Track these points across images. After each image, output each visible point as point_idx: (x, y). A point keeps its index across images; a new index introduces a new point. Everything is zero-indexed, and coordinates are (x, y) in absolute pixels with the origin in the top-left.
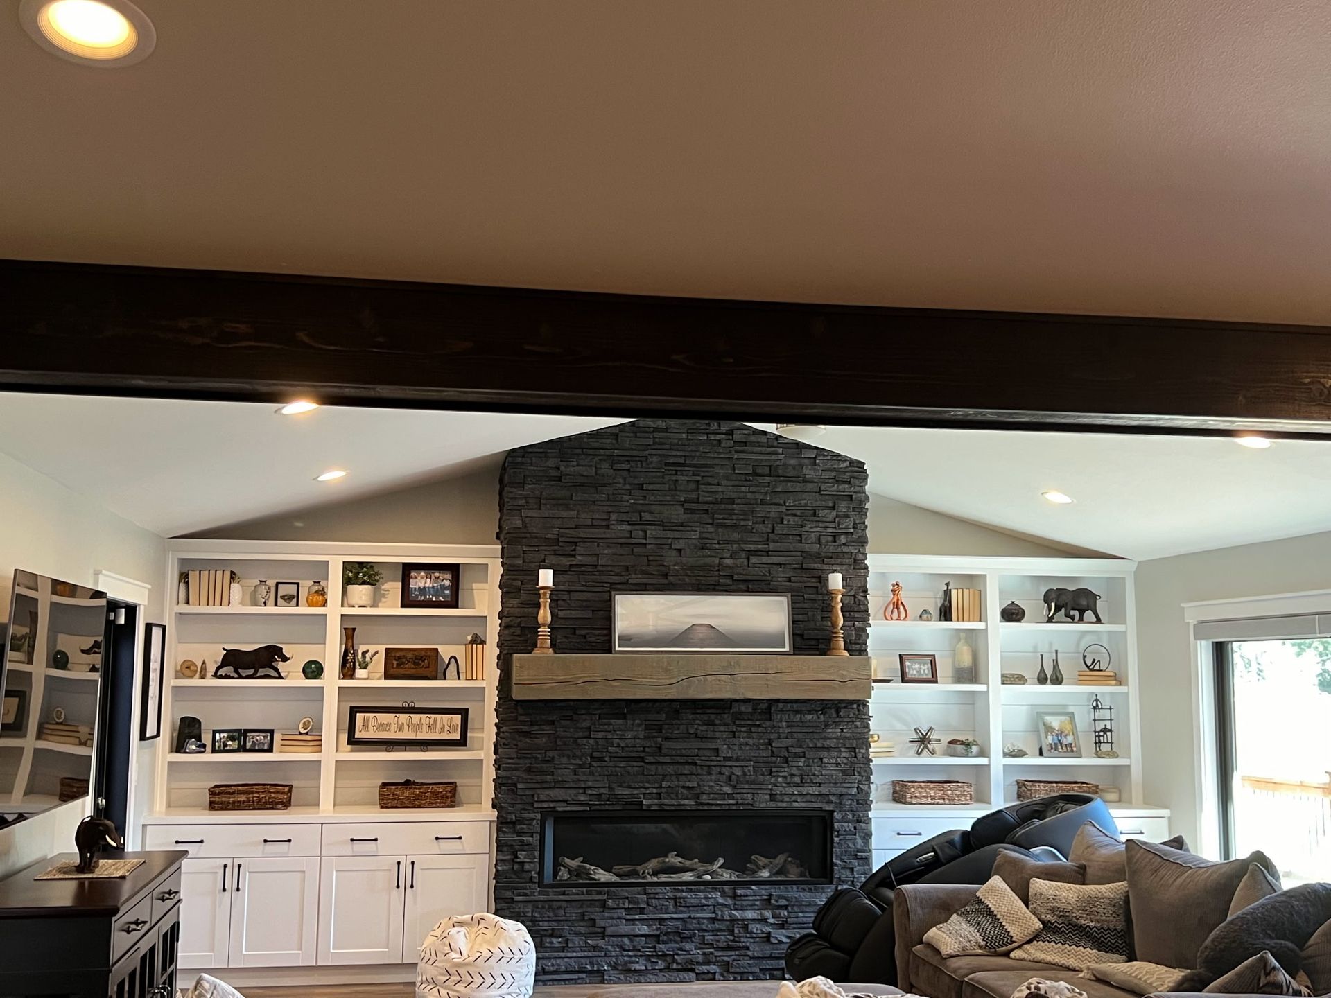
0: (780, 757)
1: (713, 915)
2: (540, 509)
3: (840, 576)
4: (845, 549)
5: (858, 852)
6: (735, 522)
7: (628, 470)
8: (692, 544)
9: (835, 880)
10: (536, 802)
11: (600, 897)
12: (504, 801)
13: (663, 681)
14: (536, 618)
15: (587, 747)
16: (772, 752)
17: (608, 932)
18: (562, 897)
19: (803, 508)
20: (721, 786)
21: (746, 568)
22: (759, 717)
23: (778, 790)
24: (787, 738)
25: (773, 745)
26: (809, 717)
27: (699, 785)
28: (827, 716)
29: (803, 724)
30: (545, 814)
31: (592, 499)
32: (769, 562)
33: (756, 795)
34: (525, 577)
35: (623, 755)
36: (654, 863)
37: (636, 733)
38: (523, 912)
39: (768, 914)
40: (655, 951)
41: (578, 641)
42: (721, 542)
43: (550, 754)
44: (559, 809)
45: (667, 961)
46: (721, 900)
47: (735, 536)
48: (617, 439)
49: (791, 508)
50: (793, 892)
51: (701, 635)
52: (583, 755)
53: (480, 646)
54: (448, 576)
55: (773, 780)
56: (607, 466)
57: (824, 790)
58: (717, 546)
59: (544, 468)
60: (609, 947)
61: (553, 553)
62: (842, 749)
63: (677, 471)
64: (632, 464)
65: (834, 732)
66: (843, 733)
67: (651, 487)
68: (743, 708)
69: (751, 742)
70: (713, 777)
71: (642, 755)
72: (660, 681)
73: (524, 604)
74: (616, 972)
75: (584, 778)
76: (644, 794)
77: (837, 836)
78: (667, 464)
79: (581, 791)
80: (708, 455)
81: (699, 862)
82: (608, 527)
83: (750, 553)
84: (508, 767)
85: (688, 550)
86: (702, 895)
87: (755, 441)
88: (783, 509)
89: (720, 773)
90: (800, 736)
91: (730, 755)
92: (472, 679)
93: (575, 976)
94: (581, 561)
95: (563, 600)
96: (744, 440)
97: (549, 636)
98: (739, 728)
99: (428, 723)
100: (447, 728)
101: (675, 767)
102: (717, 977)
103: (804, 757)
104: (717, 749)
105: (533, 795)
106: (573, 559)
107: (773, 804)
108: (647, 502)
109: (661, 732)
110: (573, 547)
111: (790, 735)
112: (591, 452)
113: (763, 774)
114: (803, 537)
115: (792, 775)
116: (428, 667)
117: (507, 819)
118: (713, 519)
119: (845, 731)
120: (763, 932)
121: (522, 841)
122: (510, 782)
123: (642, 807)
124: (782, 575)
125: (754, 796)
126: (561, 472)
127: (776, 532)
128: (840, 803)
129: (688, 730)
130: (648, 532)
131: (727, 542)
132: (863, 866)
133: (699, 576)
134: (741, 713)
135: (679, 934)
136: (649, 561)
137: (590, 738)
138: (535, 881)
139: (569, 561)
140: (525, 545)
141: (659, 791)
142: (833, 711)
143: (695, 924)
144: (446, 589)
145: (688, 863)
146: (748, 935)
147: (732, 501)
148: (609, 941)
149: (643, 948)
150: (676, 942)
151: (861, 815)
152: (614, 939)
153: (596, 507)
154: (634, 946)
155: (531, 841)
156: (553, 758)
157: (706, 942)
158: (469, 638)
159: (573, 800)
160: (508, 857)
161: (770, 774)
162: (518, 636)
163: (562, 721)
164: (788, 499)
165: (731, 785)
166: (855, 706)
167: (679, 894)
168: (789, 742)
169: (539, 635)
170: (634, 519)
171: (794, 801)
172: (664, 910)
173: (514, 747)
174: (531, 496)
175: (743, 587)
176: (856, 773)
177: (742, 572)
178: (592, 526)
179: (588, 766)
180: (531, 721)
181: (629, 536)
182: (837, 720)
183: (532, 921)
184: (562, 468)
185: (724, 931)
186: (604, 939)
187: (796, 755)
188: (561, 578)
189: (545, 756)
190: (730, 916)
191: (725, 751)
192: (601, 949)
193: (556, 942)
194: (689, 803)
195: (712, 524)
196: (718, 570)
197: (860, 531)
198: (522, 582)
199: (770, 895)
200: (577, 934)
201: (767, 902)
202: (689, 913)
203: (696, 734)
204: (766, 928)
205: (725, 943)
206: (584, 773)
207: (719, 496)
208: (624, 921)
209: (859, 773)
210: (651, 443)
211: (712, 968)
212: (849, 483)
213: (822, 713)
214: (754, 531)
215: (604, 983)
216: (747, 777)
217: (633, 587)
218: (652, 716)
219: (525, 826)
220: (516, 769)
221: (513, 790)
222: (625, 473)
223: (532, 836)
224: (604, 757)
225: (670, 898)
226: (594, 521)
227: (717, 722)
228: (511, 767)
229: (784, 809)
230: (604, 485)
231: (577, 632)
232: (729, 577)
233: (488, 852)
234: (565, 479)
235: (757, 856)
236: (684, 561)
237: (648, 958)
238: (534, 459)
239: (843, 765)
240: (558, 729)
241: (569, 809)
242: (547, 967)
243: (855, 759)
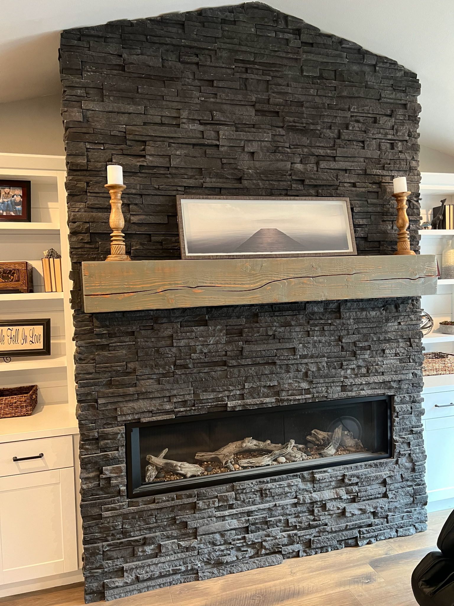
0: (349, 351)
1: (296, 501)
2: (103, 101)
3: (404, 179)
4: (402, 156)
5: (413, 428)
6: (304, 125)
7: (197, 64)
8: (265, 146)
9: (396, 454)
10: (119, 415)
11: (191, 500)
12: (84, 418)
13: (247, 286)
14: (108, 223)
15: (170, 356)
16: (342, 347)
17: (200, 531)
18: (153, 506)
19: (364, 115)
20: (299, 382)
21: (315, 172)
22: (330, 316)
23: (348, 382)
24: (354, 334)
25: (343, 341)
26: (373, 313)
27: (279, 383)
28: (388, 311)
29: (368, 320)
30: (129, 426)
31: (160, 94)
32: (336, 167)
33: (329, 388)
34: (91, 178)
35: (206, 360)
36: (232, 448)
37: (217, 338)
38: (113, 527)
39: (342, 492)
40: (245, 542)
41: (154, 248)
42: (292, 147)
43: (131, 365)
44: (144, 420)
45: (256, 548)
46: (302, 486)
47: (305, 141)
48: (183, 29)
49: (355, 114)
50: (363, 470)
51: (269, 240)
52: (166, 364)
53: (57, 261)
54: (19, 192)
55: (342, 373)
56: (174, 57)
57: (387, 378)
58: (288, 150)
59: (103, 55)
60: (202, 546)
61: (120, 152)
62: (400, 340)
63: (247, 69)
64: (201, 57)
65: (392, 326)
66: (400, 326)
67: (221, 84)
68: (316, 309)
69: (323, 339)
70: (291, 374)
71: (224, 358)
72: (244, 286)
73: (92, 208)
74: (208, 566)
75: (168, 387)
76: (228, 397)
77: (397, 417)
78: (237, 61)
79: (165, 400)
80: (277, 54)
81: (271, 443)
82: (178, 125)
83: (319, 158)
84: (87, 383)
85: (261, 153)
86: (285, 483)
87: (322, 42)
88: (349, 115)
89: (297, 371)
90: (365, 331)
91: (306, 353)
92: (52, 292)
93: (168, 579)
94: (152, 162)
95: (136, 204)
96: (311, 42)
97: (124, 241)
98: (313, 328)
99: (9, 334)
100: (29, 339)
101: (257, 368)
102: (300, 554)
103: (370, 350)
104: (294, 348)
105: (116, 409)
106: (143, 159)
107: (344, 395)
108: (218, 101)
109: (242, 336)
110: (143, 147)
111: (357, 331)
112: (156, 39)
113: (335, 368)
114: (366, 143)
115: (359, 367)
116: (19, 281)
117: (89, 436)
118: (283, 121)
119: (402, 324)
120: (338, 508)
121: (106, 456)
122: (89, 398)
123: (227, 408)
124: (348, 181)
125: (328, 389)
126: (124, 60)
127: (342, 137)
128: (400, 388)
129: (267, 333)
130: (221, 133)
131: (297, 146)
132: (417, 439)
133: (272, 180)
134: (313, 313)
135: (266, 523)
136: (223, 164)
137: (173, 346)
138: (124, 494)
139: (139, 162)
140: (89, 142)
141: (242, 392)
142: (393, 306)
143: (280, 511)
144: (17, 204)
145: (262, 445)
146: (326, 513)
147: (301, 104)
148: (201, 540)
149: (234, 540)
150: (264, 530)
151: (416, 396)
152: (207, 537)
153: (164, 103)
154: (225, 540)
155: (117, 455)
156: (135, 370)
157: (290, 525)
158: (46, 253)
159: (158, 409)
160: (91, 475)
161: (341, 368)
162: (87, 243)
163: (143, 332)
164: (353, 105)
165: (308, 381)
166: (410, 301)
167: (264, 486)
168: (355, 337)
169: (112, 241)
170: (205, 118)
171: (361, 390)
172: (251, 502)
173: (92, 362)
174: (91, 86)
175: (313, 192)
176: (411, 361)
177: (313, 176)
178: (162, 124)
179: (171, 374)
180: (109, 334)
181: (201, 136)
182: (396, 314)
183: (122, 533)
184: (125, 55)
185: (305, 512)
186: (196, 538)
187: (363, 349)
188: (132, 180)
189: (127, 368)
190: (311, 499)
191: (301, 350)
192: (193, 549)
193: (149, 549)
194: (270, 401)
195: (282, 127)
196: (290, 175)
197: (413, 139)
198: (88, 183)
199: (344, 476)
200: (168, 538)
201: (342, 482)
202: (274, 501)
203: (274, 335)
204: (341, 504)
205: (307, 524)
206: (168, 382)
207: (290, 98)
208: (215, 519)
209: (414, 361)
210: (220, 36)
211: (297, 547)
212: (404, 92)
213: (383, 310)
214: (322, 136)
215: (198, 580)
216: (321, 372)
217: (207, 192)
218: (233, 321)
219: (109, 441)
220: (95, 385)
221: (93, 407)
222: (194, 67)
223: (118, 450)
224: (187, 365)
225: (257, 491)
226: (163, 119)
227: (293, 323)
228: (90, 383)
229: (353, 398)
230: (172, 79)
231: (153, 238)
232: (300, 182)
233: (73, 466)
234: (129, 68)
235: (317, 430)
236: (257, 164)
237: (239, 549)
238: (91, 43)
239: (401, 354)
240: (139, 340)
241: (154, 419)
242: (141, 576)
243: (411, 348)
